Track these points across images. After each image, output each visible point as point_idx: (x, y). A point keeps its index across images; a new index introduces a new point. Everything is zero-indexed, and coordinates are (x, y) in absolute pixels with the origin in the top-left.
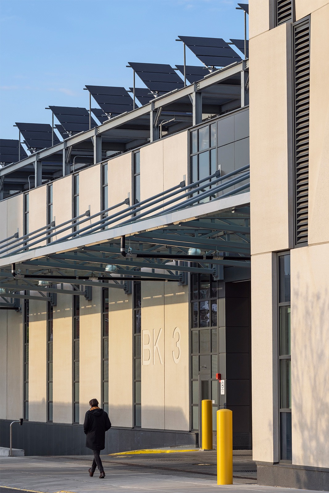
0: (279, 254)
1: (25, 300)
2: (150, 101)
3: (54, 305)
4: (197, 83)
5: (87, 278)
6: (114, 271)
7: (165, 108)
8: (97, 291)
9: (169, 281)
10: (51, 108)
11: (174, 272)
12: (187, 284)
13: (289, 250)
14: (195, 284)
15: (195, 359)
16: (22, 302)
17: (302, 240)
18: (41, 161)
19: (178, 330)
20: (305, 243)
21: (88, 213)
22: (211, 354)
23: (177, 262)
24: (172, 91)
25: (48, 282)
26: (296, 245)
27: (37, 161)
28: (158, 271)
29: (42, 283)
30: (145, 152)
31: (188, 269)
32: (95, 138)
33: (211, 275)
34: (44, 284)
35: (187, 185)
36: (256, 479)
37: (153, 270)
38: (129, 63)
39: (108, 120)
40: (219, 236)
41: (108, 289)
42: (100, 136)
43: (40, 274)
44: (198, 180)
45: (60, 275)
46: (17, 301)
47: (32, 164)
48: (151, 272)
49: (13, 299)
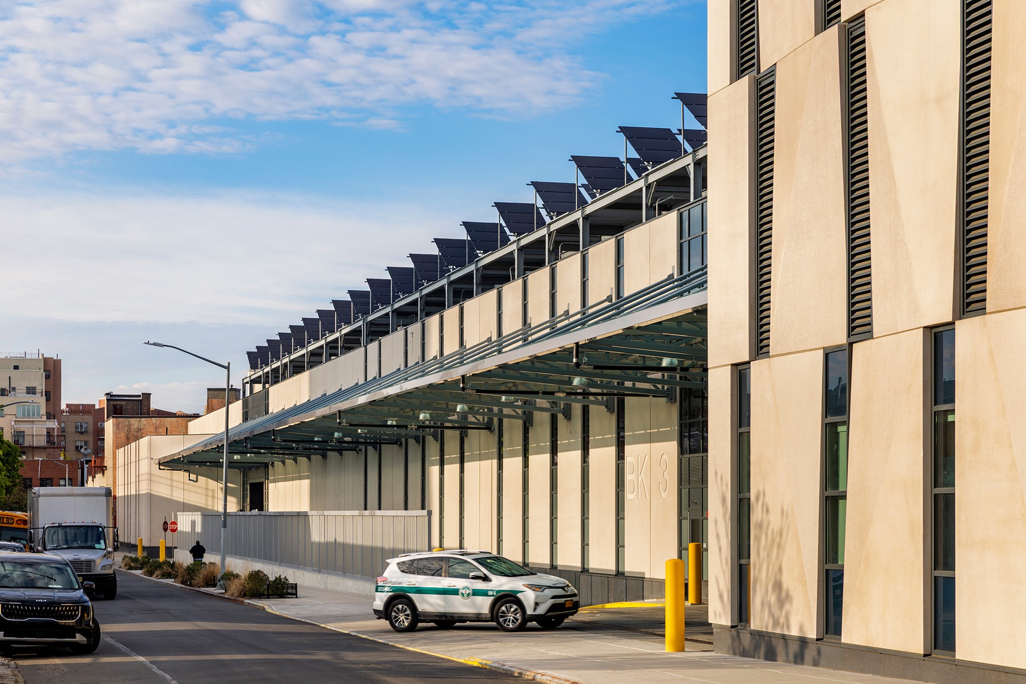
0: (740, 368)
1: (499, 419)
2: (642, 175)
3: (530, 424)
4: (696, 151)
5: (553, 393)
6: (583, 385)
7: (660, 182)
8: (577, 409)
9: (654, 396)
10: (533, 183)
11: (660, 386)
12: (676, 401)
13: (749, 363)
14: (685, 401)
15: (685, 492)
16: (496, 420)
17: (765, 350)
18: (522, 250)
19: (665, 457)
20: (767, 354)
21: (567, 312)
22: (702, 486)
23: (663, 375)
24: (668, 162)
25: (513, 397)
26: (758, 356)
27: (518, 249)
28: (639, 385)
29: (506, 399)
30: (631, 237)
31: (677, 383)
32: (581, 220)
33: (702, 390)
34: (508, 400)
35: (676, 277)
36: (712, 643)
37: (634, 385)
38: (620, 127)
39: (597, 198)
40: (698, 343)
41: (589, 406)
42: (588, 218)
43: (503, 388)
44: (689, 271)
45: (527, 390)
46: (491, 420)
47: (512, 253)
48: (631, 386)
49: (486, 417)
